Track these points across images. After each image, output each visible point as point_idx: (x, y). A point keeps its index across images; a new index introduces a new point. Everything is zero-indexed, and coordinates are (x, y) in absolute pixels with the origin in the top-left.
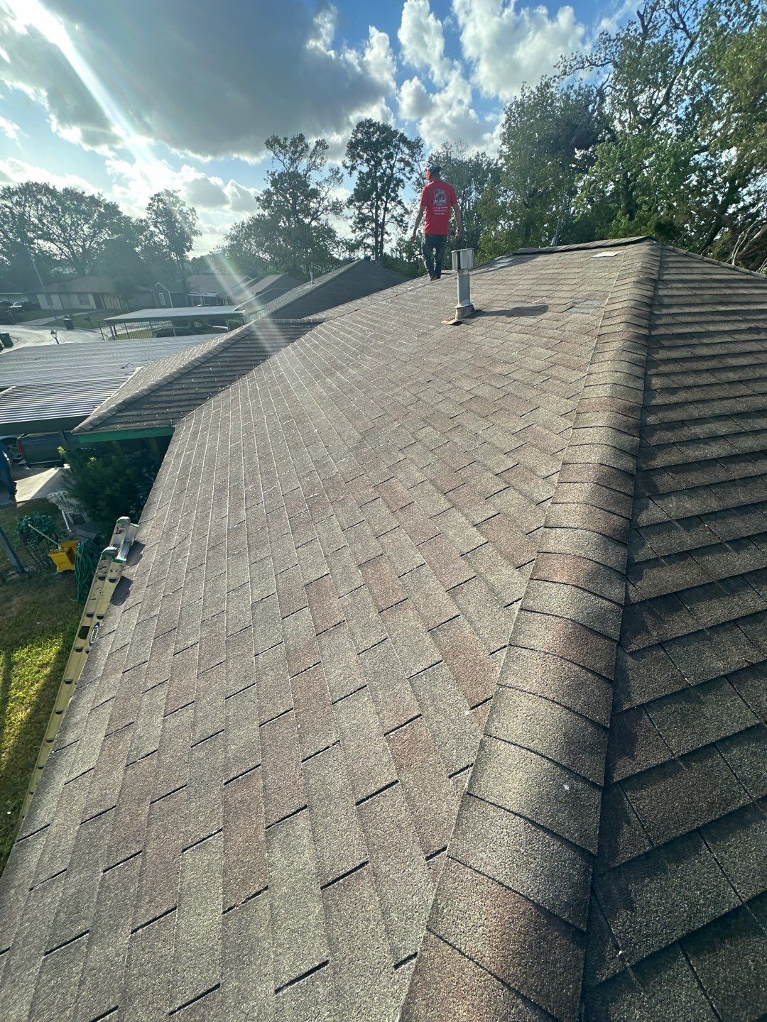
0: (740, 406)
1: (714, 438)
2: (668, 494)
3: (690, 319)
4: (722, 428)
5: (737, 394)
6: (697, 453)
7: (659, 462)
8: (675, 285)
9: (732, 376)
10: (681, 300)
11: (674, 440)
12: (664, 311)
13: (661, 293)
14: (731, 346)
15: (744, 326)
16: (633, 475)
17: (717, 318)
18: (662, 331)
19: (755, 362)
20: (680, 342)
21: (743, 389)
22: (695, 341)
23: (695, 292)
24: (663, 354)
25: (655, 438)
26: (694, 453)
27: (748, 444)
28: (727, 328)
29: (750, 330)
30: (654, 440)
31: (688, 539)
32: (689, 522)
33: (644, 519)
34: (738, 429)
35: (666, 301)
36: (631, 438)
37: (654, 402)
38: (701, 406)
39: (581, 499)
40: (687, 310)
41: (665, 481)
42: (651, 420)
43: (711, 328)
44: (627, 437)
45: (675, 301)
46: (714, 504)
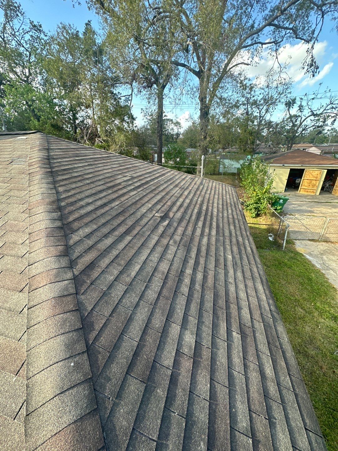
0: (94, 192)
1: (88, 204)
2: (78, 229)
3: (67, 163)
4: (90, 200)
5: (91, 187)
6: (84, 211)
7: (71, 219)
8: (57, 151)
9: (88, 182)
10: (61, 156)
11: (74, 209)
12: (55, 161)
13: (52, 154)
14: (84, 171)
15: (86, 164)
16: (62, 228)
17: (77, 162)
18: (57, 169)
19: (93, 176)
20: (66, 172)
21: (92, 185)
22: (71, 171)
23: (65, 153)
24: (60, 178)
25: (67, 210)
26: (83, 212)
27: (99, 203)
28: (81, 165)
29: (89, 165)
30: (66, 211)
31: (90, 242)
32: (88, 236)
33: (71, 242)
34: (95, 199)
35: (55, 157)
36: (56, 213)
37: (62, 197)
38: (80, 194)
39: (42, 246)
40: (64, 160)
41: (76, 225)
42: (63, 204)
43: (76, 166)
44: (55, 213)
45: (58, 157)
46: (95, 227)
